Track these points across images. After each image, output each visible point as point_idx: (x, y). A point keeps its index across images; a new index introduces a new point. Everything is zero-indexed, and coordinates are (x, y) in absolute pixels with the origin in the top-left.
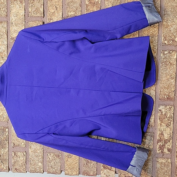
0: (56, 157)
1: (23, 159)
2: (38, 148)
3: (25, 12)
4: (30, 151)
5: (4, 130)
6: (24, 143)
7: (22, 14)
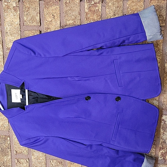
0: (59, 164)
1: (26, 165)
2: (41, 155)
3: (20, 21)
4: (33, 158)
5: (5, 139)
6: (26, 151)
7: (17, 23)
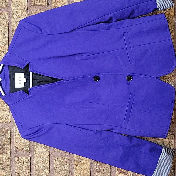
0: (64, 162)
1: (27, 165)
2: (44, 152)
3: (27, 2)
4: (35, 156)
5: (5, 133)
6: (27, 147)
7: (24, 4)
